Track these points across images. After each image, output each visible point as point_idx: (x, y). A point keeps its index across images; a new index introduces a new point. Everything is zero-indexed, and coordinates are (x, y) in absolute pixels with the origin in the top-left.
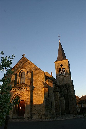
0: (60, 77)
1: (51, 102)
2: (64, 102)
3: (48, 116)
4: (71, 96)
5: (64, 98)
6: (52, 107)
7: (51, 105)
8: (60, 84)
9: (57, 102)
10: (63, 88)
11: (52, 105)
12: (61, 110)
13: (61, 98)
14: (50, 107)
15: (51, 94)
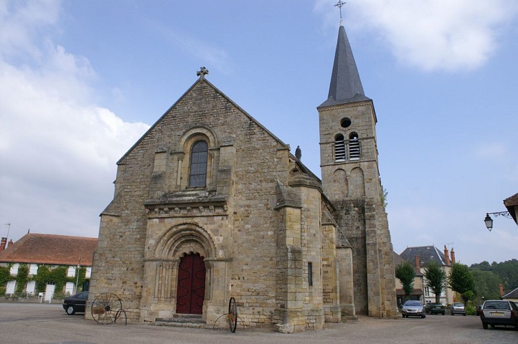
0: (337, 167)
1: (310, 264)
2: (349, 265)
3: (298, 316)
4: (377, 246)
5: (349, 251)
6: (311, 284)
7: (311, 274)
8: (337, 197)
9: (328, 266)
10: (348, 212)
11: (314, 275)
12: (341, 297)
13: (343, 252)
14: (305, 284)
15: (312, 231)
